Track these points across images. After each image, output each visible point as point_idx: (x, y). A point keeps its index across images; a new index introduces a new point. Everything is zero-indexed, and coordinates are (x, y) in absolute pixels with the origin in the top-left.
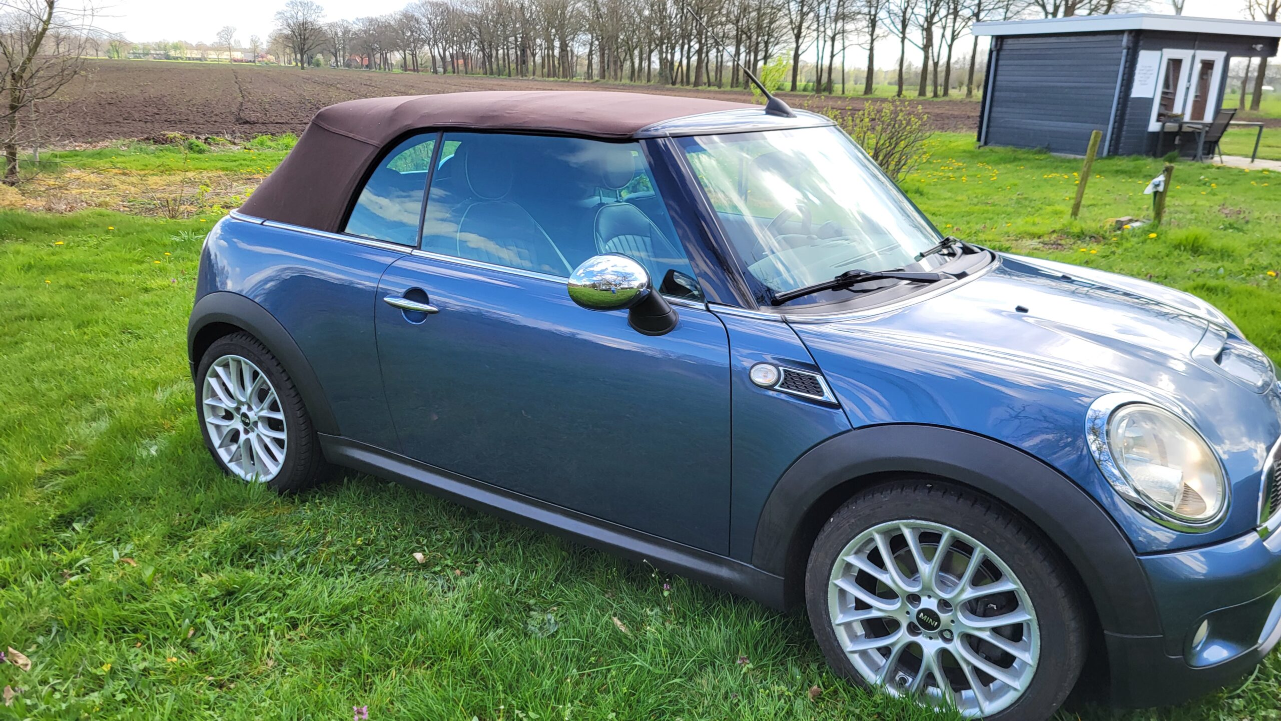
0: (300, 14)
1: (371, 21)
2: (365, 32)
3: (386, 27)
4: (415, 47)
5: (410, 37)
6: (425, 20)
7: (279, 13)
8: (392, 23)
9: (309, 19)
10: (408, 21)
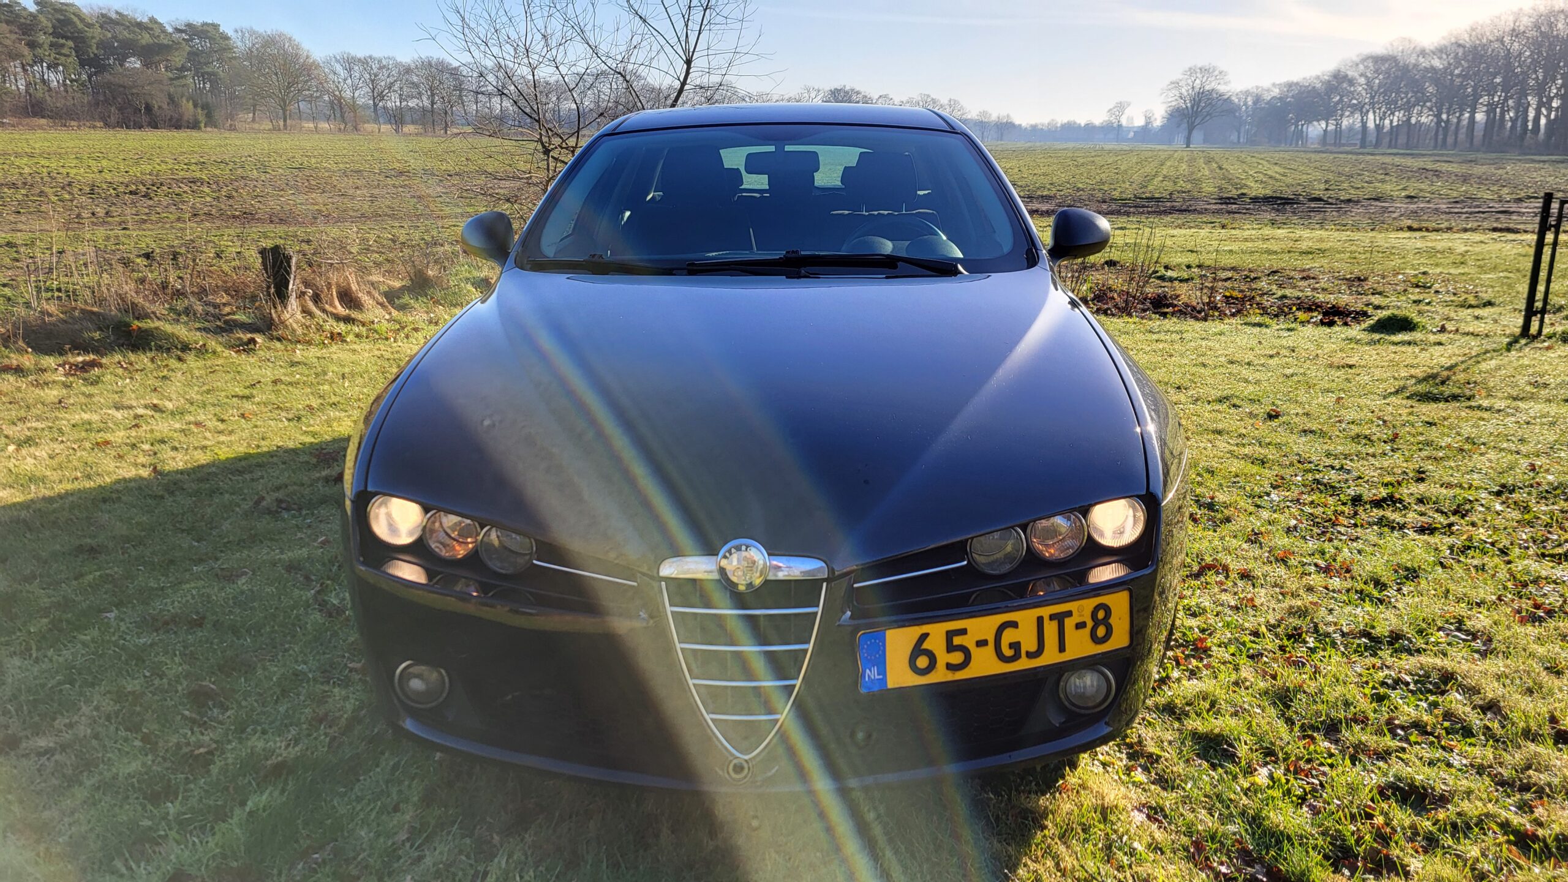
0: (1198, 82)
1: (1290, 85)
2: (1280, 99)
3: (1309, 92)
4: (1342, 116)
5: (1338, 103)
6: (1362, 80)
7: (1172, 83)
8: (1319, 85)
9: (1207, 88)
10: (1339, 81)
